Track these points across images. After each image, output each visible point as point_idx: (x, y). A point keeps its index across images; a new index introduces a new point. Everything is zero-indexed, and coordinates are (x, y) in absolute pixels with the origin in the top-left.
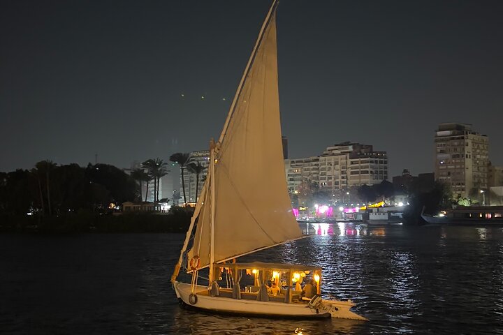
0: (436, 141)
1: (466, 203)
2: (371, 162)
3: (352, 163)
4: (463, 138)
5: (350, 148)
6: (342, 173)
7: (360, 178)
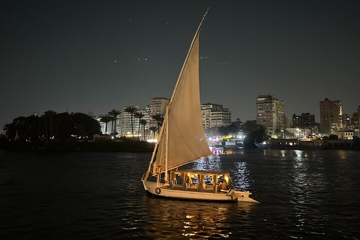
0: (257, 103)
1: (275, 137)
2: (223, 114)
3: (212, 114)
4: (271, 102)
5: (211, 106)
6: (207, 119)
7: (217, 122)
